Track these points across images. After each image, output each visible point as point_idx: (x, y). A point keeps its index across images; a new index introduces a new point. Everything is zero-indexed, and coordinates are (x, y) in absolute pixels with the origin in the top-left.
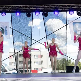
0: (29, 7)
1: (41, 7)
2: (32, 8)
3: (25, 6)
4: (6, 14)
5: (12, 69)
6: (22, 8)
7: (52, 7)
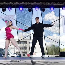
0: (30, 3)
1: (40, 4)
2: (32, 4)
3: (27, 3)
4: (11, 9)
5: (14, 53)
6: (24, 4)
7: (48, 4)
